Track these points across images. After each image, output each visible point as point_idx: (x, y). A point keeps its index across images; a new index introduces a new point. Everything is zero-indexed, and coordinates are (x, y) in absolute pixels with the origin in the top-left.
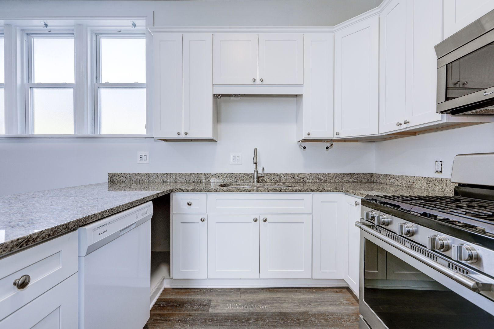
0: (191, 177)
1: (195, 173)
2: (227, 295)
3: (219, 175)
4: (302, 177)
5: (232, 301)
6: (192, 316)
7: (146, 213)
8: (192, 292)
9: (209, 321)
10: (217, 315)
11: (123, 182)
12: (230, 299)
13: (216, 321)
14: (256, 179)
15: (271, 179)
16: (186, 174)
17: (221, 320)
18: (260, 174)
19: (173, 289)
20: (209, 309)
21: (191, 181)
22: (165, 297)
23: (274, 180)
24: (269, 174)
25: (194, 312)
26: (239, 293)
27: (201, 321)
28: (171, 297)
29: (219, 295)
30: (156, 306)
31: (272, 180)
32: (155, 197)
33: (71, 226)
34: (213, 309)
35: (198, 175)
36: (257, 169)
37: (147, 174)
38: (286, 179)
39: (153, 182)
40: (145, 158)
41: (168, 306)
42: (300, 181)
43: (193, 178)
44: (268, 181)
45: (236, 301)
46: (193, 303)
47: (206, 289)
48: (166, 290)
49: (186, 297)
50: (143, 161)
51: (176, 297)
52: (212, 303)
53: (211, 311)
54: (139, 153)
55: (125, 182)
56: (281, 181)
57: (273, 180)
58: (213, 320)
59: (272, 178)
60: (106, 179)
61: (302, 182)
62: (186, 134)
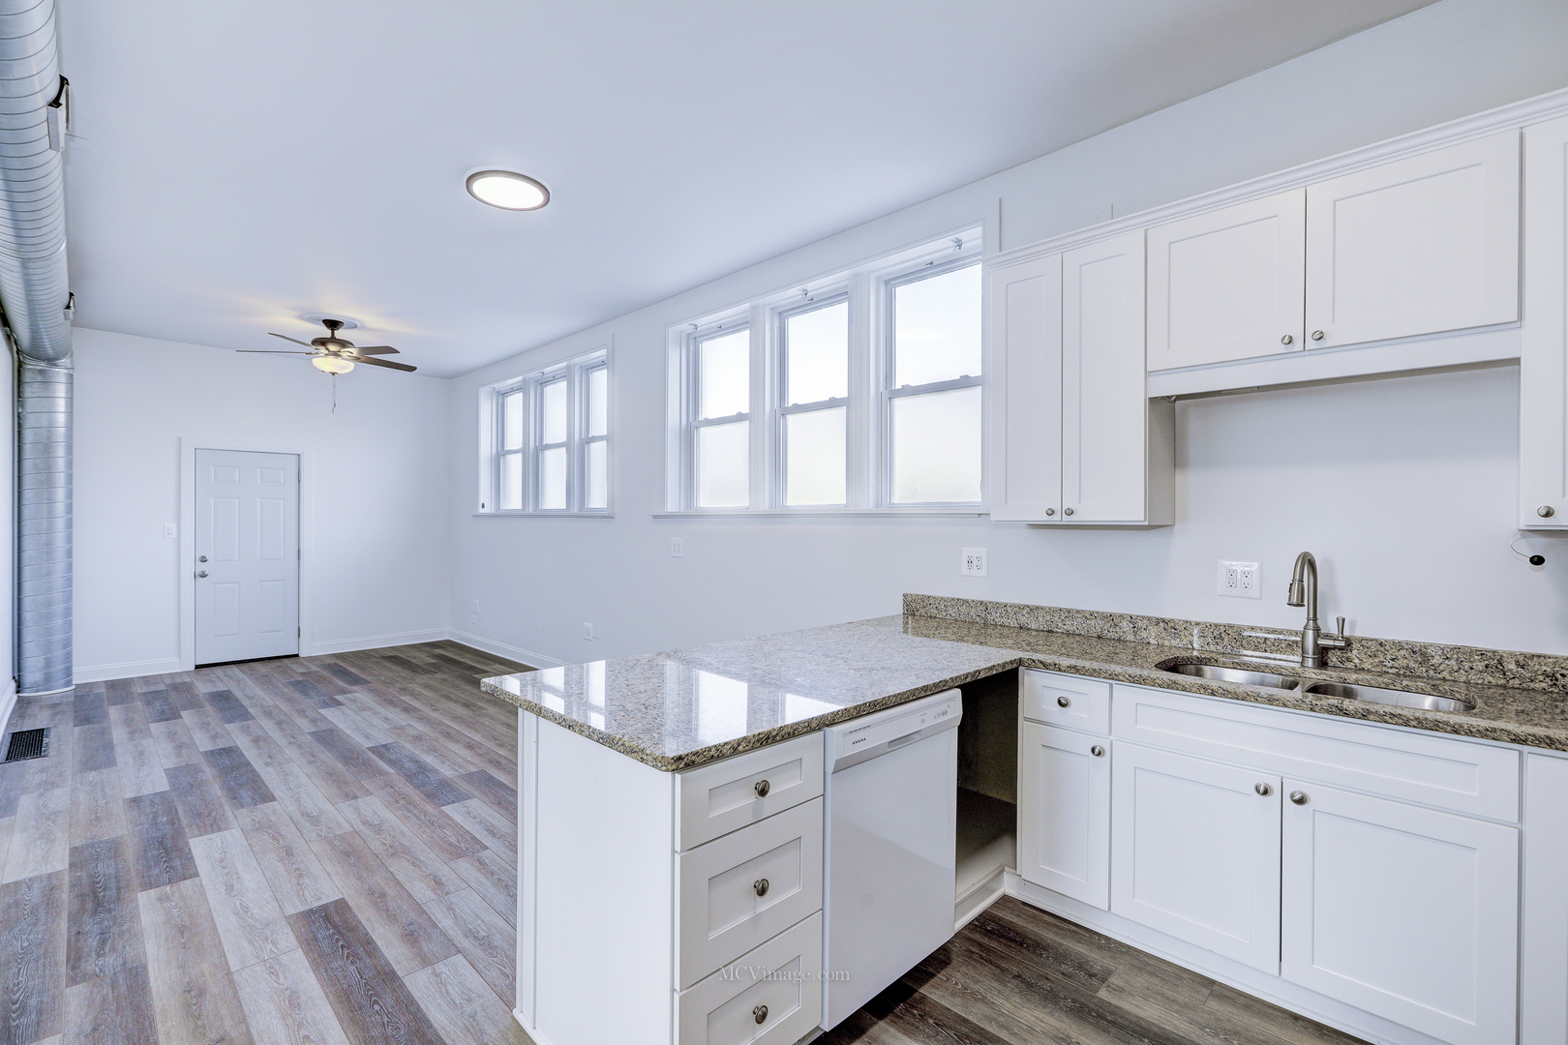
0: (1093, 622)
1: (1103, 613)
2: (1163, 979)
3: (1177, 627)
4: (1544, 668)
5: (1174, 1001)
6: (1052, 982)
7: (945, 713)
8: (1069, 930)
9: (1089, 1013)
10: (1116, 1011)
11: (931, 617)
12: (1169, 993)
13: (1108, 1021)
14: (1311, 655)
15: (1382, 659)
16: (1078, 612)
17: (1122, 1027)
18: (1327, 636)
19: (1024, 903)
20: (1100, 988)
21: (1093, 633)
22: (1000, 914)
23: (1396, 665)
24: (1372, 640)
25: (1060, 976)
26: (1206, 992)
27: (1069, 1002)
28: (1015, 920)
29: (1140, 969)
30: (976, 923)
31: (1387, 663)
32: (968, 680)
33: (814, 725)
34: (1109, 991)
35: (1110, 618)
36: (1315, 619)
37: (982, 602)
38: (1456, 668)
39: (996, 625)
40: (979, 563)
41: (1002, 936)
42: (1532, 685)
43: (1096, 627)
44: (1366, 666)
45: (1185, 1006)
46: (1061, 956)
47: (1107, 938)
48: (1005, 901)
49: (1049, 936)
50: (975, 572)
51: (1025, 925)
52: (1112, 979)
53: (1103, 994)
54: (967, 551)
55: (935, 618)
56: (1432, 673)
57: (1389, 665)
58: (1100, 1016)
59: (1388, 657)
60: (898, 609)
61: (1544, 691)
62: (1070, 512)
